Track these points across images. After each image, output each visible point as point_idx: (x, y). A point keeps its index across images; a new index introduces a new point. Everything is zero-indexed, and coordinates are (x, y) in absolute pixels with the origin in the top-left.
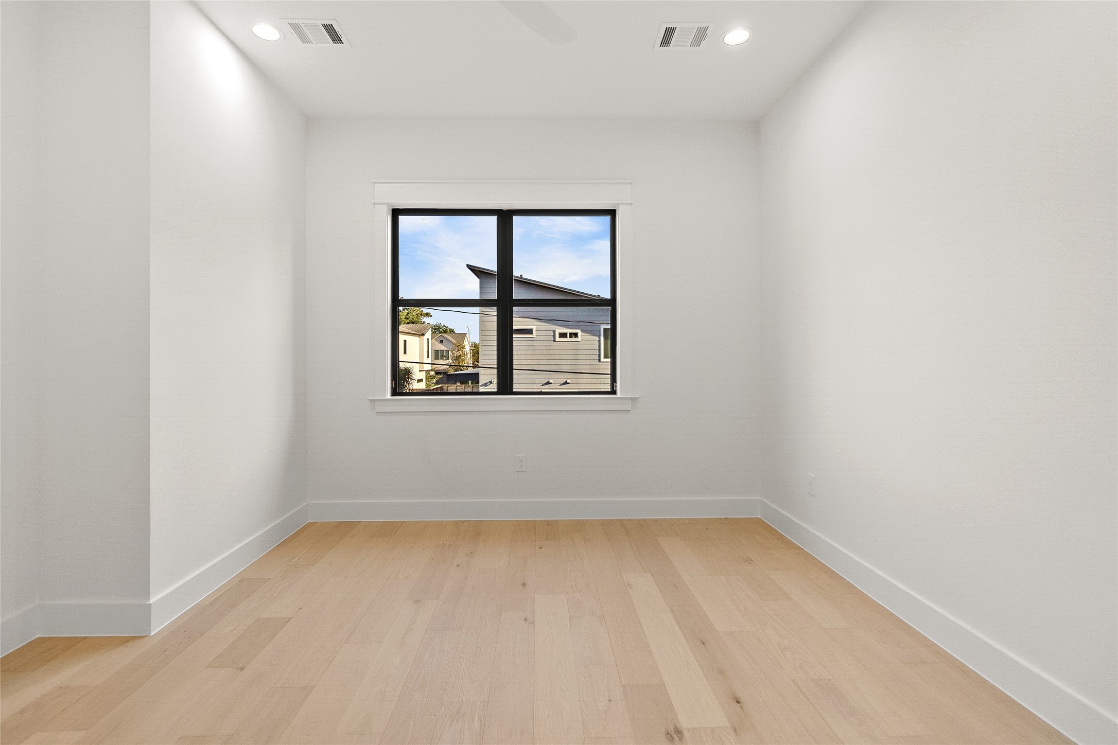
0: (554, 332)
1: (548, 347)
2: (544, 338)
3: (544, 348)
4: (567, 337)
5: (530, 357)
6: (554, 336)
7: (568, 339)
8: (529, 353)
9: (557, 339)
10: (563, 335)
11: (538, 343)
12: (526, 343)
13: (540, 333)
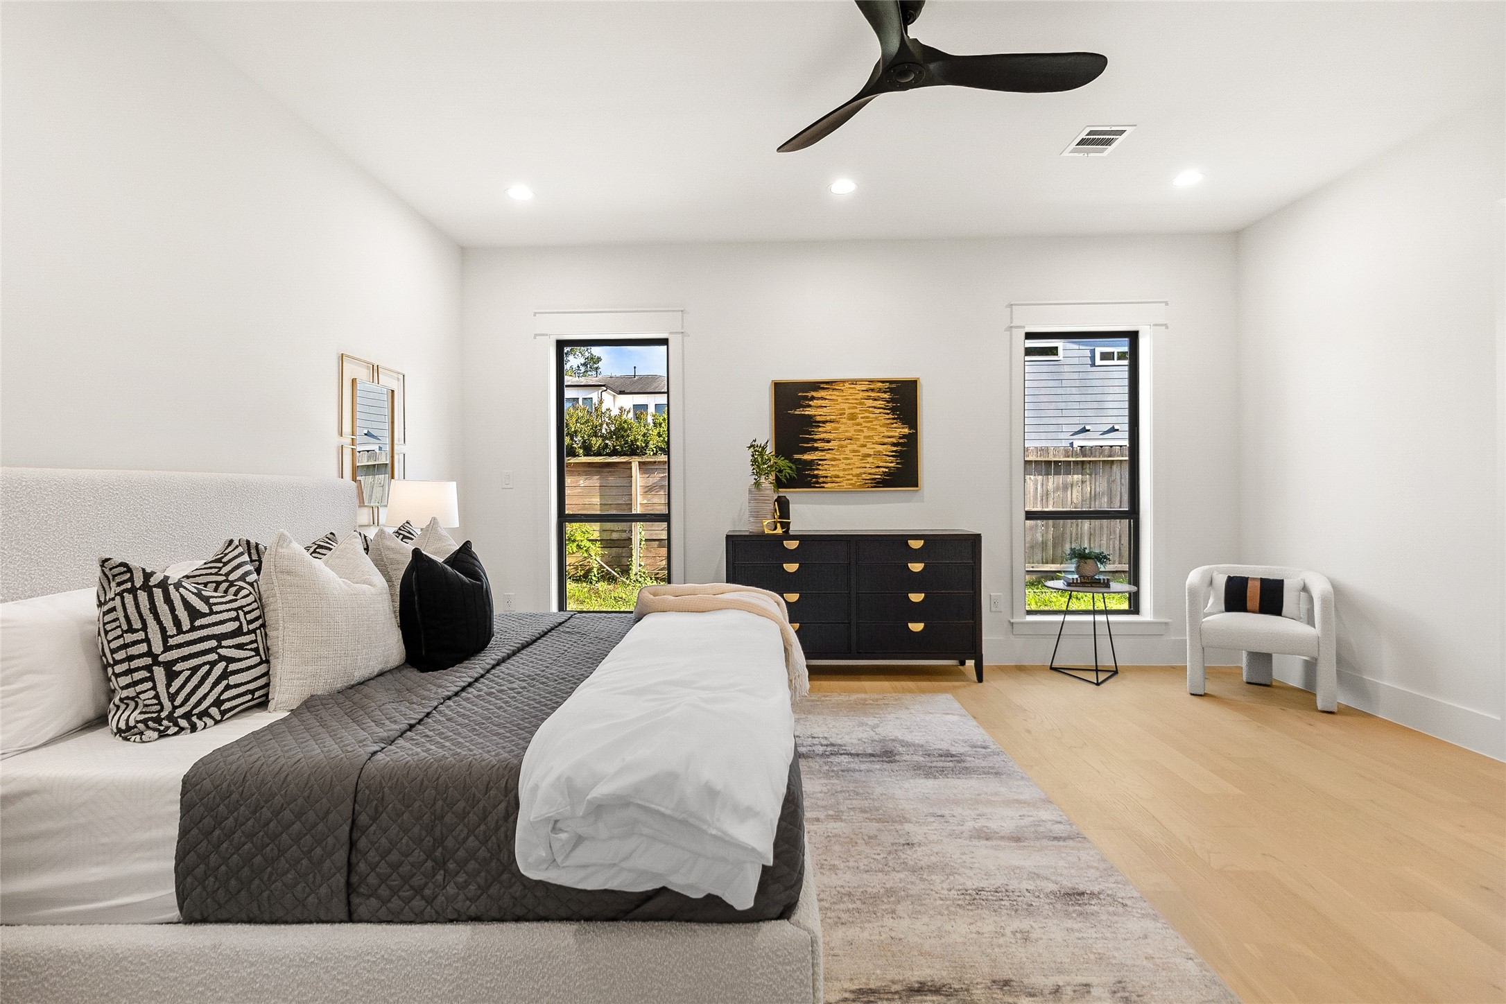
0: (1093, 352)
1: (1082, 376)
2: (1076, 361)
3: (1076, 376)
4: (1114, 359)
5: (1053, 391)
6: (1093, 358)
7: (1116, 362)
8: (1051, 384)
9: (1098, 362)
10: (1105, 356)
11: (1066, 368)
12: (1045, 369)
13: (1070, 353)
